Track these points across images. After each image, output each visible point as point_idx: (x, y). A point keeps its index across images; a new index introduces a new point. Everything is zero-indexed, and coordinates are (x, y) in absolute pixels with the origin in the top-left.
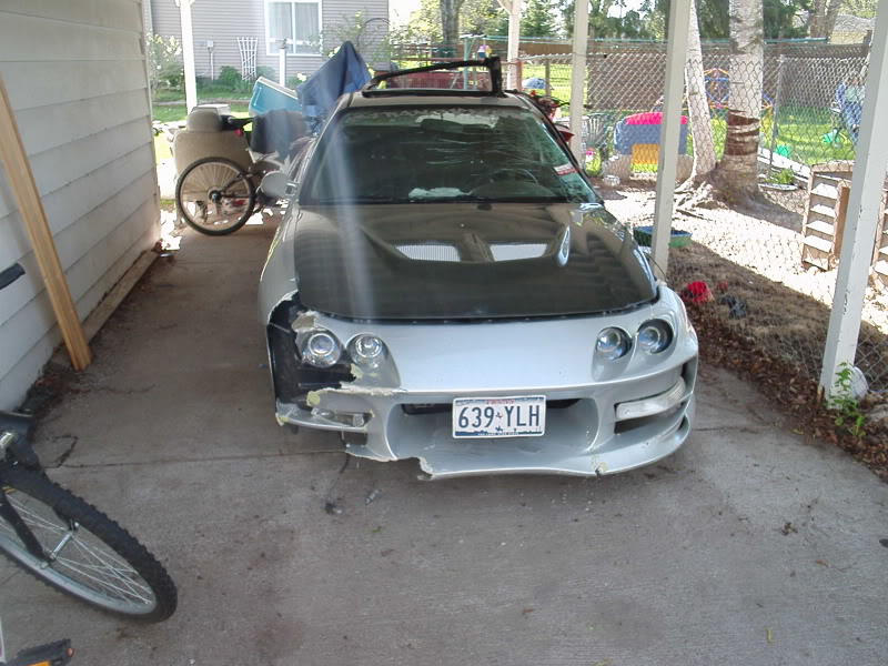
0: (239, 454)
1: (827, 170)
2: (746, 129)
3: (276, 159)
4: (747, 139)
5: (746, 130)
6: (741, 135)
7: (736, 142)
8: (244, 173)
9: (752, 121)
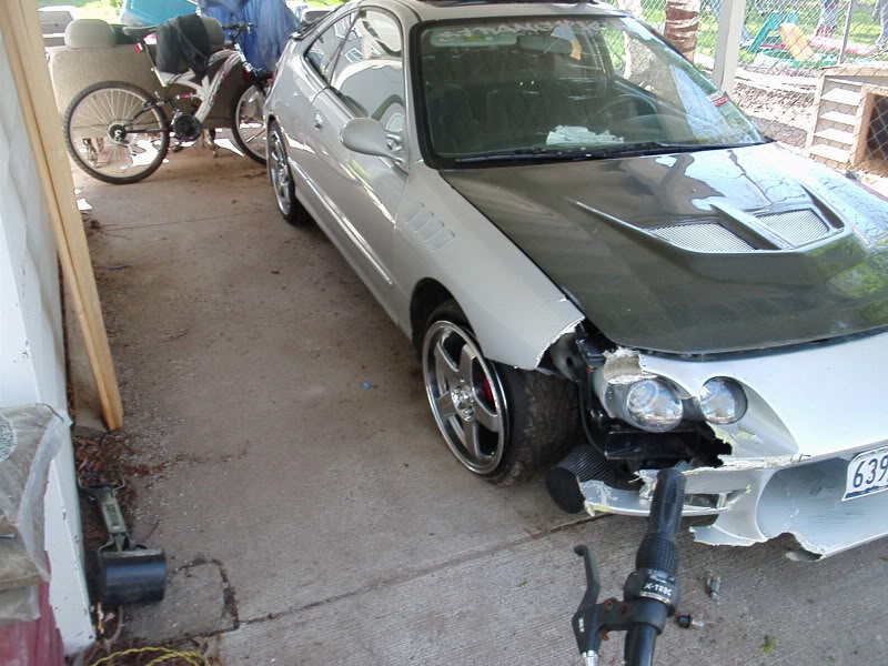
0: (477, 548)
1: (843, 74)
2: (687, 23)
3: (192, 80)
4: (689, 34)
5: (688, 25)
6: (684, 30)
7: (677, 38)
8: (152, 100)
9: (693, 15)
